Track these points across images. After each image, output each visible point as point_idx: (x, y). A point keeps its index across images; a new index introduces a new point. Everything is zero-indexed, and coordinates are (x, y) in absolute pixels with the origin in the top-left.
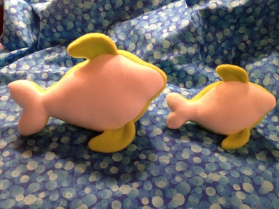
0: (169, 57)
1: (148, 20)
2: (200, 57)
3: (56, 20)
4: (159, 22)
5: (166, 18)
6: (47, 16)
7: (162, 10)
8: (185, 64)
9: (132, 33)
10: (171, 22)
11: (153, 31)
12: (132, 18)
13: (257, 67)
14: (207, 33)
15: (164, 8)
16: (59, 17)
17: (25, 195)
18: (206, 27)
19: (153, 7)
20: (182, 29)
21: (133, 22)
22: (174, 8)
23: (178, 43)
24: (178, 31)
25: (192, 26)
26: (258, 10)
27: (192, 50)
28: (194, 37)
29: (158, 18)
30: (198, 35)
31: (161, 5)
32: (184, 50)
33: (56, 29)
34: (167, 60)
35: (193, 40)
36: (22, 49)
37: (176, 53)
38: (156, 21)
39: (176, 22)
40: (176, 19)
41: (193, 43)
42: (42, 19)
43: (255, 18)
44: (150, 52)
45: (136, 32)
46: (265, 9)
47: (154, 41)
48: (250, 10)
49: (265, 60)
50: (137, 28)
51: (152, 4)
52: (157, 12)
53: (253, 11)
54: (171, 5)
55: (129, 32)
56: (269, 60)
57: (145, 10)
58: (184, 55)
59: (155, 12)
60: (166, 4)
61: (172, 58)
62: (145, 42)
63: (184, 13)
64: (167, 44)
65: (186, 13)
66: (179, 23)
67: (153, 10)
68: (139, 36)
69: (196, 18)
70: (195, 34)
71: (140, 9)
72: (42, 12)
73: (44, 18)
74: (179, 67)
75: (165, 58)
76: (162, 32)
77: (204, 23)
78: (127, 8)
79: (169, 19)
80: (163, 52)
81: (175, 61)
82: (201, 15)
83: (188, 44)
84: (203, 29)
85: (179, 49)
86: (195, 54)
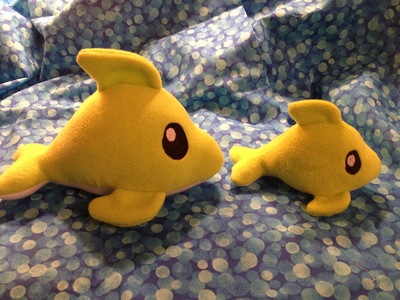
0: (225, 82)
1: (194, 35)
2: (267, 82)
3: (66, 38)
4: (210, 36)
5: (219, 31)
6: (55, 33)
7: (212, 22)
8: (248, 90)
9: (173, 52)
10: (226, 36)
11: (202, 48)
12: (172, 34)
13: (345, 92)
14: (275, 49)
15: (215, 18)
16: (71, 35)
17: (31, 266)
18: (273, 41)
19: (200, 18)
20: (242, 44)
21: (174, 38)
22: (229, 18)
23: (236, 63)
24: (236, 46)
25: (255, 39)
26: (341, 16)
27: (256, 72)
28: (258, 54)
29: (208, 32)
30: (263, 52)
31: (211, 15)
32: (245, 71)
33: (67, 50)
34: (223, 86)
35: (256, 58)
36: (19, 80)
37: (235, 76)
38: (205, 36)
39: (233, 36)
40: (232, 32)
41: (257, 63)
42: (47, 38)
43: (338, 28)
44: (199, 76)
45: (179, 51)
46: (349, 15)
47: (203, 61)
48: (330, 17)
49: (354, 82)
50: (180, 45)
51: (199, 14)
52: (207, 25)
53: (335, 19)
54: (224, 15)
55: (170, 52)
56: (360, 82)
57: (190, 22)
58: (246, 78)
59: (203, 24)
60: (218, 14)
61: (229, 83)
62: (192, 63)
63: (242, 23)
64: (222, 65)
65: (245, 24)
66: (237, 36)
67: (200, 22)
68: (183, 56)
69: (260, 29)
70: (259, 51)
71: (183, 21)
72: (47, 28)
73: (49, 36)
74: (240, 95)
75: (220, 83)
76: (214, 50)
77: (271, 36)
78: (165, 21)
79: (223, 32)
80: (217, 76)
81: (234, 88)
82: (265, 26)
83: (250, 64)
84: (270, 45)
85: (239, 71)
86: (261, 77)
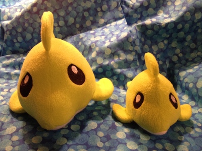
0: (110, 62)
1: (94, 34)
2: (138, 63)
3: (17, 32)
4: (103, 35)
5: (109, 32)
7: (106, 27)
8: (125, 68)
9: (80, 43)
10: (113, 35)
11: (97, 41)
12: (81, 33)
13: (190, 74)
14: (144, 45)
15: (108, 25)
16: (20, 30)
18: (143, 40)
19: (99, 25)
20: (122, 39)
21: (82, 35)
22: (116, 25)
23: (118, 50)
24: (118, 40)
25: (130, 37)
26: (187, 26)
27: (130, 57)
28: (132, 46)
29: (103, 33)
30: (136, 45)
31: (106, 23)
32: (123, 56)
34: (108, 65)
35: (131, 48)
37: (116, 59)
38: (100, 34)
39: (117, 35)
40: (117, 33)
41: (131, 51)
42: (6, 31)
43: (185, 34)
44: (94, 58)
45: (83, 43)
46: (192, 26)
47: (97, 49)
48: (180, 26)
50: (84, 40)
51: (98, 23)
52: (102, 29)
53: (183, 28)
54: (113, 24)
55: (78, 43)
57: (93, 27)
58: (123, 60)
59: (100, 29)
60: (110, 23)
61: (112, 63)
62: (90, 49)
63: (123, 28)
64: (109, 52)
65: (125, 28)
66: (119, 35)
67: (99, 27)
68: (85, 46)
69: (134, 31)
70: (133, 44)
71: (89, 26)
74: (119, 71)
75: (106, 63)
76: (104, 43)
77: (141, 37)
78: (78, 26)
79: (111, 33)
80: (105, 58)
81: (115, 66)
82: (138, 30)
83: (126, 52)
84: (141, 41)
85: (119, 56)
86: (134, 60)
